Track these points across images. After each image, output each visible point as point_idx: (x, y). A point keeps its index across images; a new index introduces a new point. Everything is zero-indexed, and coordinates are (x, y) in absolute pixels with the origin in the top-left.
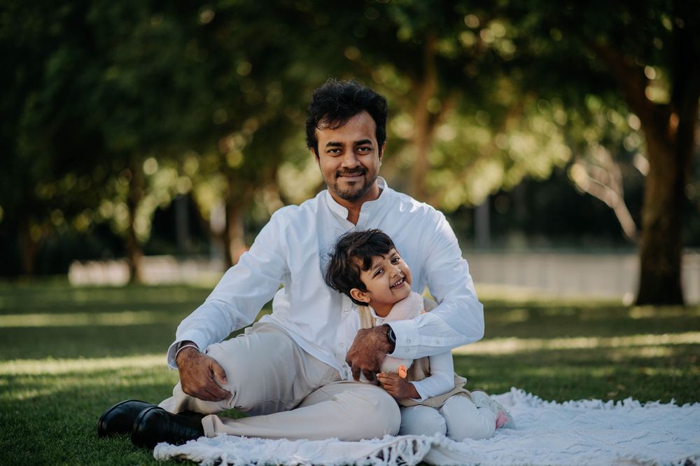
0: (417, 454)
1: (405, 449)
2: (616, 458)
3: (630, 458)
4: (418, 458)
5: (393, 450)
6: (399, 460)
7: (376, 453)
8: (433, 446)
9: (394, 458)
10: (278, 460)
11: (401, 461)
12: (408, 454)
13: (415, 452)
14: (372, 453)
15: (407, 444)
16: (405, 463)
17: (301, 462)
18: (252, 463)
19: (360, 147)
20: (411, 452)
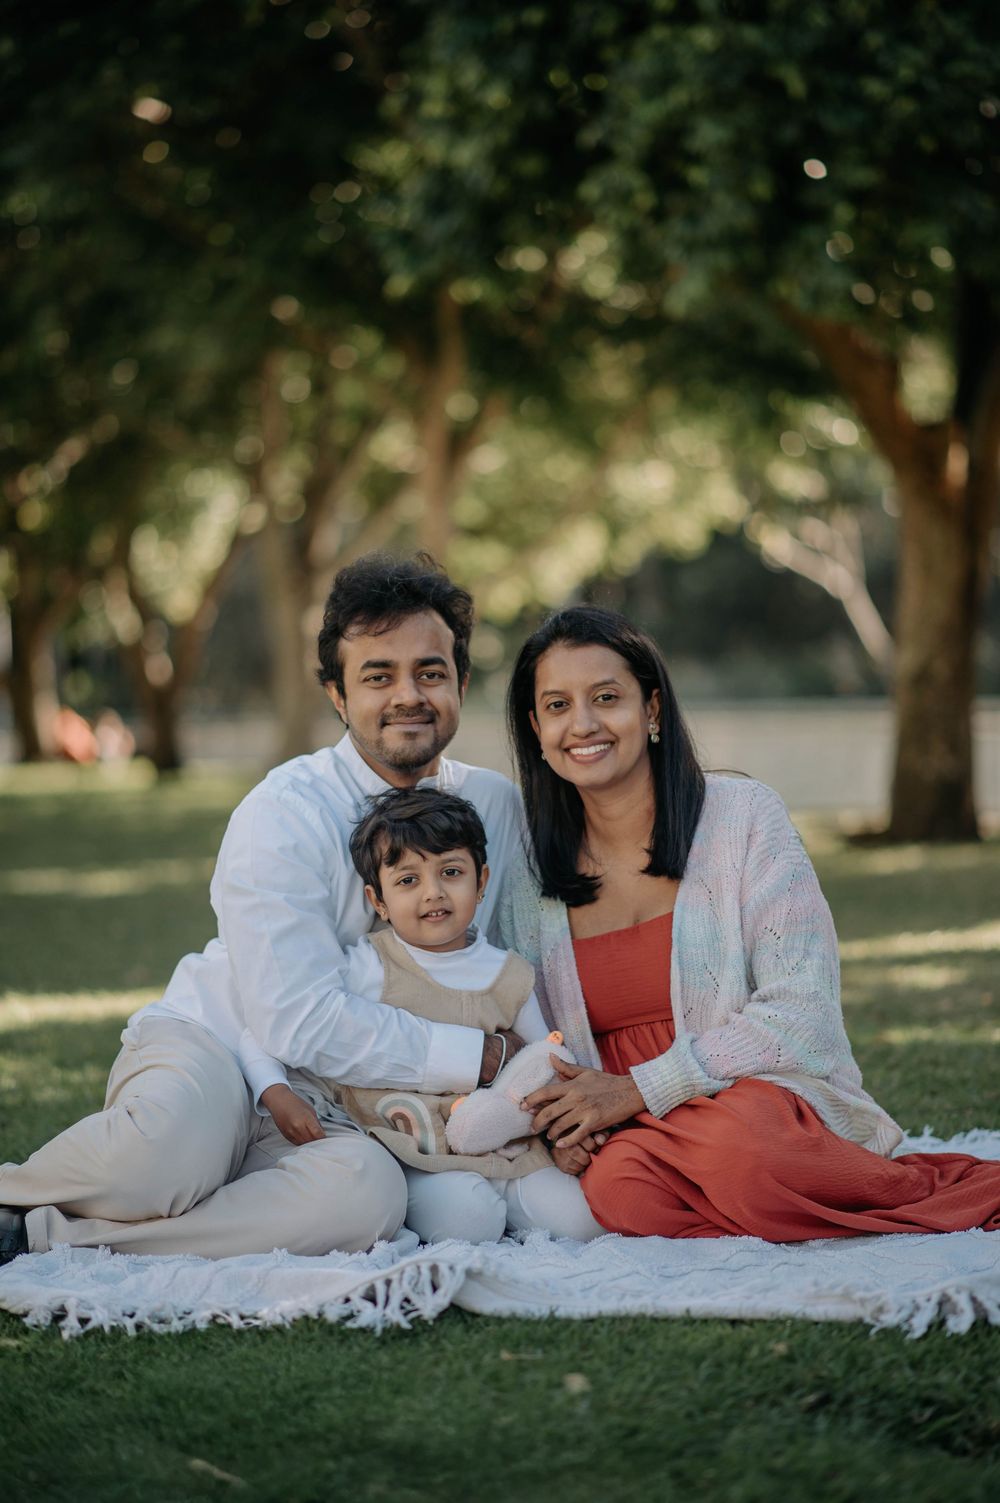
0: (441, 1292)
1: (416, 1284)
2: (813, 1290)
3: (839, 1291)
4: (442, 1300)
5: (394, 1285)
6: (405, 1304)
7: (361, 1291)
8: (470, 1274)
9: (395, 1301)
10: (175, 1307)
11: (409, 1307)
12: (422, 1293)
13: (435, 1288)
14: (356, 1289)
15: (419, 1273)
16: (416, 1310)
17: (218, 1312)
18: (124, 1315)
19: (425, 669)
20: (428, 1289)
